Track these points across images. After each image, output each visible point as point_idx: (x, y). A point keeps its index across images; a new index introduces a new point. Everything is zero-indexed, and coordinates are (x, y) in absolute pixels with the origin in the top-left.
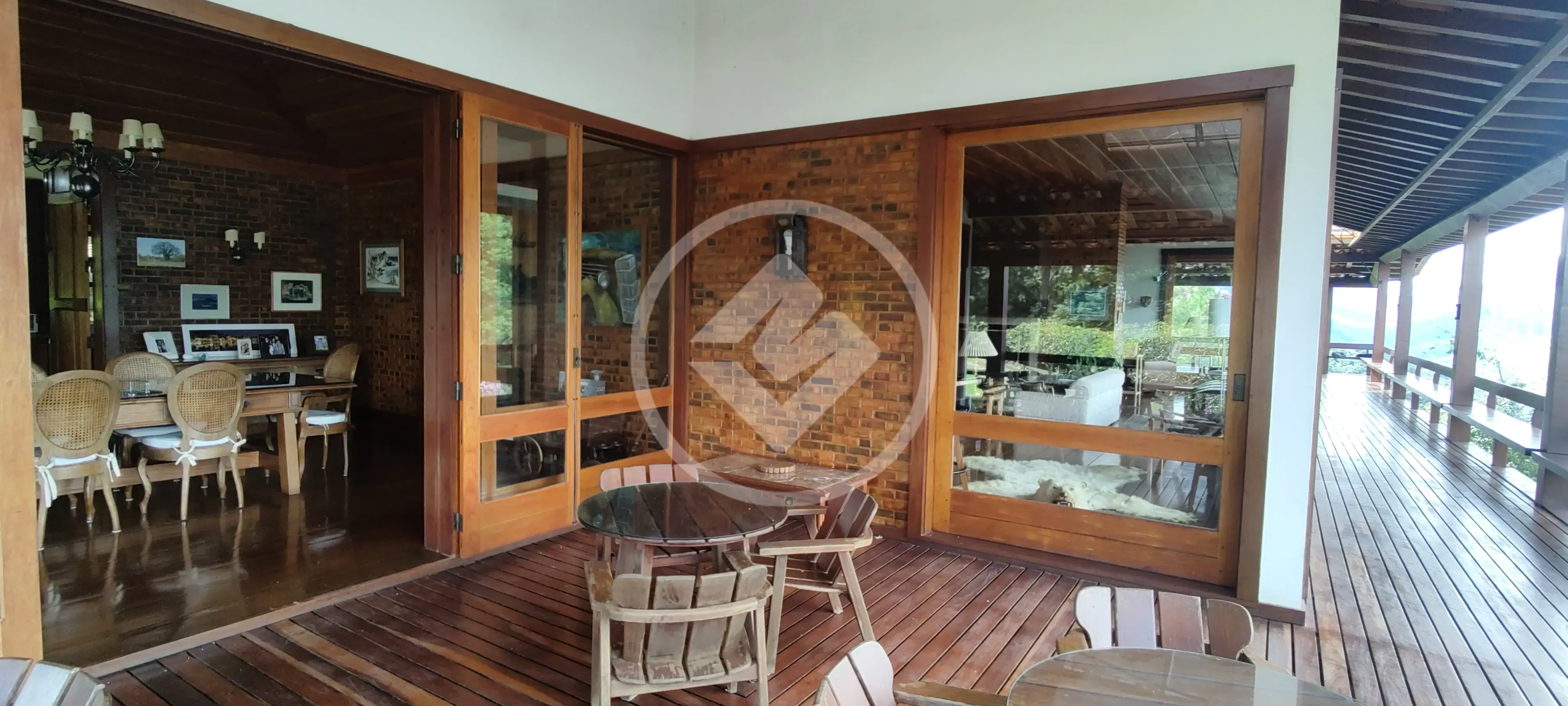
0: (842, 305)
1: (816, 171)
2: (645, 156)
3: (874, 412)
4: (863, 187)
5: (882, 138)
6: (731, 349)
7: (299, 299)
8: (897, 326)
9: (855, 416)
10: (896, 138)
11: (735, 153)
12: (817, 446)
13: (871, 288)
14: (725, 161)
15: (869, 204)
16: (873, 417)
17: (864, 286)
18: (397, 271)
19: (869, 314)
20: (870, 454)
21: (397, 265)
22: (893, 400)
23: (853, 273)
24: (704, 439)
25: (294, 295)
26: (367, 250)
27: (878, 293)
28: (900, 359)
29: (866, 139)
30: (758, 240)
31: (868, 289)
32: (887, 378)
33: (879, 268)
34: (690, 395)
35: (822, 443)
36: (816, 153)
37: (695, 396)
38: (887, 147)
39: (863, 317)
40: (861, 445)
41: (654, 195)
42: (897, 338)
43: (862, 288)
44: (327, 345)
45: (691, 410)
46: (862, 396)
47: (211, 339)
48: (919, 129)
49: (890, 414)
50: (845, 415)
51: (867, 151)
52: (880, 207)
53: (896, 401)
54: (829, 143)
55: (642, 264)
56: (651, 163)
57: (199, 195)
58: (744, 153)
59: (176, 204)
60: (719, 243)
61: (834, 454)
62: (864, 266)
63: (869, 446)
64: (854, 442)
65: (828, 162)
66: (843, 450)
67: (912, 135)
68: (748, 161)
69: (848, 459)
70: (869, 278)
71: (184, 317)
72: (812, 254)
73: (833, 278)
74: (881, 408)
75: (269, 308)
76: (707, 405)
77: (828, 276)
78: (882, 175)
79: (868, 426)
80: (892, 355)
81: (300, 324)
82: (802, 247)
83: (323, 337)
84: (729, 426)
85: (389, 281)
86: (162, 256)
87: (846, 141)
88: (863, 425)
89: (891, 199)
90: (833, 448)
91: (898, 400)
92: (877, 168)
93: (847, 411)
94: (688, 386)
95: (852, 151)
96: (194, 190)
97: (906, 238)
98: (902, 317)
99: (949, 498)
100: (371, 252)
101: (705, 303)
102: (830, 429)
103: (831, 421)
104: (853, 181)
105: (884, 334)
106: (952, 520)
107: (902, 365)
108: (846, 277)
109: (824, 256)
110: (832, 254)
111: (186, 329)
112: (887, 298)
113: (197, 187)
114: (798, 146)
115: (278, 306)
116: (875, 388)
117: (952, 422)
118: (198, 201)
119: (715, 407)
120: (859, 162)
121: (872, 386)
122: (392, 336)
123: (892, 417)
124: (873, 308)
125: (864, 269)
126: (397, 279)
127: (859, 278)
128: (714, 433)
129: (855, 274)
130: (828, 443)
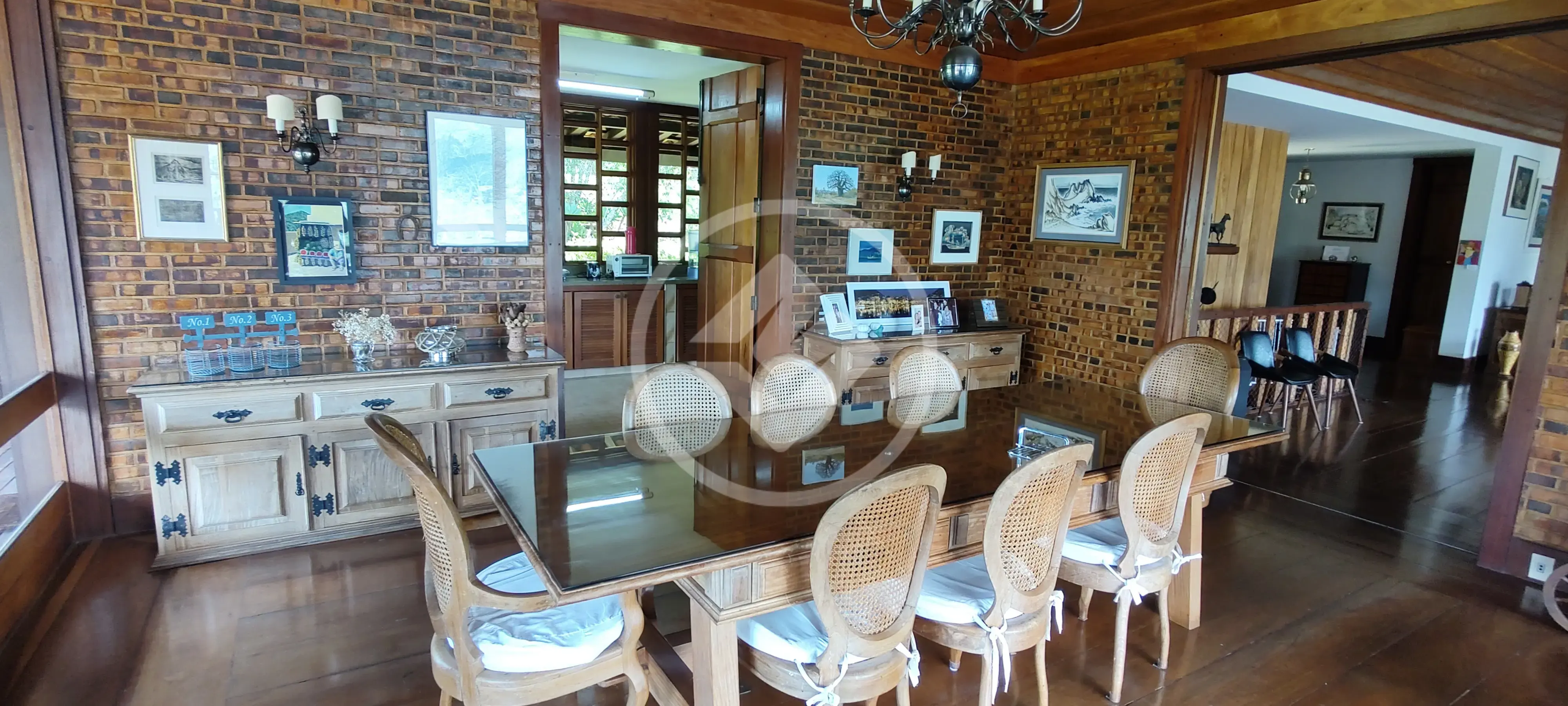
7: (958, 247)
18: (1113, 211)
21: (1115, 201)
25: (953, 242)
26: (1049, 178)
44: (995, 313)
47: (873, 303)
57: (874, 103)
59: (852, 118)
71: (851, 272)
75: (927, 260)
81: (954, 281)
83: (990, 302)
85: (1093, 223)
86: (836, 190)
96: (870, 97)
100: (1053, 182)
111: (852, 287)
113: (874, 93)
115: (938, 257)
118: (872, 113)
122: (1088, 305)
126: (1113, 221)
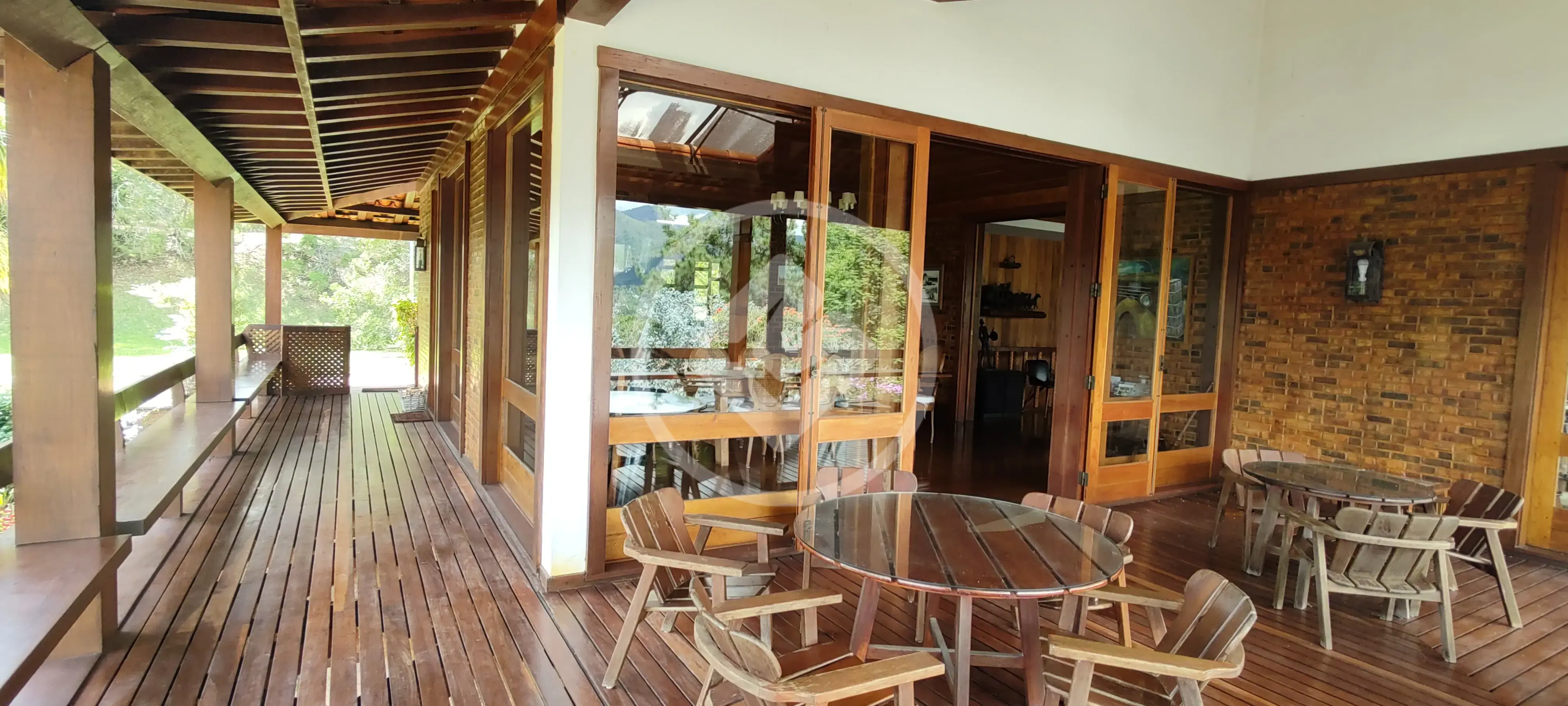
0: (1423, 328)
1: (1398, 206)
2: (1200, 195)
3: (1458, 428)
4: (1456, 220)
5: (1482, 174)
6: (1286, 362)
8: (1495, 349)
9: (1434, 430)
10: (1500, 174)
11: (1300, 192)
12: (1384, 455)
13: (1461, 313)
14: (1288, 199)
15: (1463, 235)
16: (1457, 432)
17: (1452, 310)
19: (1457, 338)
20: (1452, 466)
21: (936, 285)
22: (1484, 418)
23: (1439, 299)
24: (1249, 440)
27: (1469, 318)
28: (1495, 380)
29: (1460, 176)
30: (1322, 267)
31: (1456, 314)
32: (1477, 396)
33: (1473, 293)
34: (1236, 401)
35: (1391, 452)
36: (1395, 190)
37: (1241, 403)
38: (1488, 183)
39: (1450, 339)
40: (1440, 456)
41: (1206, 228)
42: (1492, 360)
43: (1451, 313)
45: (1235, 415)
46: (1444, 412)
48: (1534, 165)
49: (1480, 431)
50: (1421, 428)
51: (1462, 187)
52: (1477, 238)
53: (1487, 418)
54: (1415, 181)
55: (1189, 287)
56: (1203, 202)
58: (1311, 192)
60: (1276, 269)
61: (1405, 463)
62: (1453, 292)
63: (1451, 459)
64: (1433, 455)
65: (1413, 198)
66: (1417, 460)
67: (1521, 170)
68: (1316, 198)
69: (1422, 469)
70: (1458, 303)
72: (1388, 282)
73: (1414, 302)
74: (1468, 425)
76: (1255, 411)
77: (1407, 301)
78: (1481, 209)
79: (1450, 440)
80: (1484, 376)
82: (1377, 275)
84: (1280, 431)
85: (929, 296)
87: (1436, 178)
88: (1444, 439)
89: (1492, 231)
90: (1404, 458)
91: (1491, 417)
92: (1473, 203)
93: (1424, 424)
94: (1234, 393)
95: (1443, 187)
97: (1509, 267)
98: (1501, 340)
99: (1551, 516)
101: (1258, 321)
102: (1403, 440)
103: (1403, 432)
104: (1445, 214)
105: (1475, 356)
106: (1552, 537)
107: (1498, 386)
108: (1429, 303)
109: (1404, 283)
110: (1414, 281)
112: (1482, 322)
114: (1375, 184)
116: (1460, 405)
117: (1558, 443)
119: (1263, 413)
120: (1451, 197)
121: (1458, 404)
123: (1482, 434)
124: (1463, 331)
125: (1453, 295)
126: (936, 295)
127: (1445, 303)
128: (1261, 436)
129: (1441, 300)
130: (1398, 452)
